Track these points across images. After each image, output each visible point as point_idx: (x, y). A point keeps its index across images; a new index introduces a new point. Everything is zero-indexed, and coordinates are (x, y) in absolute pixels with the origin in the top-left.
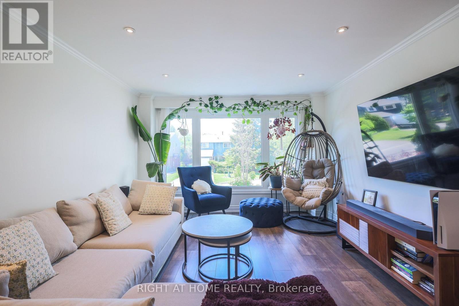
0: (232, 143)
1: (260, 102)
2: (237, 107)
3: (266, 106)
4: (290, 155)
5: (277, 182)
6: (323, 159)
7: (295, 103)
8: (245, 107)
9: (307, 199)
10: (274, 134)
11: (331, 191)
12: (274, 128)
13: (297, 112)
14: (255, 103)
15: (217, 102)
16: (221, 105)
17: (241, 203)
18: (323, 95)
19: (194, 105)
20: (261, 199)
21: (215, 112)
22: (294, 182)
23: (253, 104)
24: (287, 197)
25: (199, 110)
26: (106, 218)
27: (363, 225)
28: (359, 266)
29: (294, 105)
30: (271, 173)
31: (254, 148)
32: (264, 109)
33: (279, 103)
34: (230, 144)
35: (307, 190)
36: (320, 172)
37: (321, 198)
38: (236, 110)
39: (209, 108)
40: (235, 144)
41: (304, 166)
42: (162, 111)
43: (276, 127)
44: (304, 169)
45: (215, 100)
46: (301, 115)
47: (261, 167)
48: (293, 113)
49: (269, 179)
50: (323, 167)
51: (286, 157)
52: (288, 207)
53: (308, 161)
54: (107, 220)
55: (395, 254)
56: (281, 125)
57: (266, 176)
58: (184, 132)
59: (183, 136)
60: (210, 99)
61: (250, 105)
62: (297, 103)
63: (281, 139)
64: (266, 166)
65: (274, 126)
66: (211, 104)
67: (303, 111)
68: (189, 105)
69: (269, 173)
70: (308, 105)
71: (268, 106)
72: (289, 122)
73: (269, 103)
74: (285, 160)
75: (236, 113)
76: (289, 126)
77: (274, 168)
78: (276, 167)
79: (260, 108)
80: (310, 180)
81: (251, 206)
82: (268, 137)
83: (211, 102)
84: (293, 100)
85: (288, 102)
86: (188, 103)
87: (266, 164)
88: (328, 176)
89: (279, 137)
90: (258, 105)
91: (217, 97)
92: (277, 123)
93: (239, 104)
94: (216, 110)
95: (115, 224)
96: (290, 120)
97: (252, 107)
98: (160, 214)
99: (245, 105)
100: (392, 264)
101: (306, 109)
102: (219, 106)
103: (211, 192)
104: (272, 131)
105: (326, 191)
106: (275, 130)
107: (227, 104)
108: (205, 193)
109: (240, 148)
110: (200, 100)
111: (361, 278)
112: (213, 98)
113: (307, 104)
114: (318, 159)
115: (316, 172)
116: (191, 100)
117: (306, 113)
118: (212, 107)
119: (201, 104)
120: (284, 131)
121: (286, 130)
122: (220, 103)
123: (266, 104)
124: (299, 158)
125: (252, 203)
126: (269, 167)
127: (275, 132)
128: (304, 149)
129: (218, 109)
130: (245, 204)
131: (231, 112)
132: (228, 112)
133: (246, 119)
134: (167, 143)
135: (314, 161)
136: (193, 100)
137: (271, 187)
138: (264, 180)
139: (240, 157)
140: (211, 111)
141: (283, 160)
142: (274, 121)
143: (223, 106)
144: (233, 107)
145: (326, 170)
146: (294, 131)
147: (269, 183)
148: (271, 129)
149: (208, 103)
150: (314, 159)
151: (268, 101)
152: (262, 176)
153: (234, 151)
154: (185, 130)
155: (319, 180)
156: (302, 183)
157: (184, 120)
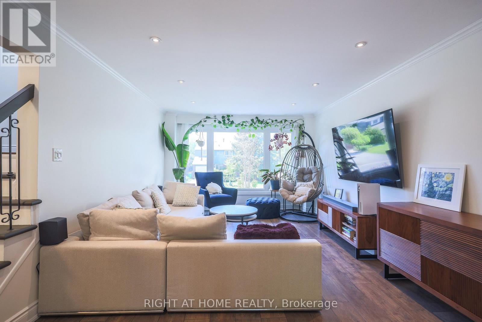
0: (233, 151)
1: (263, 120)
2: (244, 124)
3: (268, 123)
4: (286, 163)
5: (276, 185)
6: (311, 167)
7: (291, 122)
8: (251, 124)
9: (297, 197)
10: (274, 146)
11: (314, 191)
12: (274, 142)
13: (293, 129)
14: (259, 121)
15: (228, 119)
16: (232, 122)
17: (248, 201)
18: (313, 116)
19: (210, 122)
20: (263, 198)
21: (227, 127)
22: (289, 184)
23: (257, 122)
24: (283, 196)
25: (214, 126)
26: (158, 204)
27: (330, 209)
28: (327, 237)
29: (291, 123)
30: (271, 177)
31: (256, 157)
32: (266, 126)
33: (278, 121)
34: (231, 151)
35: (299, 190)
36: (309, 176)
37: (307, 195)
38: (244, 126)
39: (222, 124)
40: (236, 152)
41: (297, 172)
42: (182, 126)
43: (276, 140)
44: (297, 175)
45: (227, 118)
46: (296, 132)
47: (263, 173)
48: (289, 129)
49: (269, 182)
50: (311, 173)
51: (283, 165)
52: (285, 206)
53: (300, 169)
54: (159, 206)
55: (344, 223)
56: (280, 139)
57: (267, 180)
58: (201, 143)
59: (200, 147)
60: (223, 117)
61: (255, 122)
62: (292, 122)
63: (280, 151)
64: (267, 172)
65: (274, 140)
66: (224, 121)
67: (298, 128)
68: (205, 121)
69: (270, 178)
70: (302, 123)
71: (269, 124)
72: (286, 136)
73: (270, 121)
74: (282, 167)
75: (244, 129)
76: (286, 140)
77: (274, 173)
78: (276, 173)
79: (263, 125)
80: (301, 183)
81: (255, 202)
82: (270, 148)
83: (223, 119)
84: (289, 119)
85: (286, 121)
86: (205, 120)
87: (267, 171)
88: (315, 180)
89: (278, 148)
90: (262, 122)
91: (228, 116)
92: (276, 137)
93: (246, 121)
94: (228, 126)
95: (164, 209)
96: (287, 135)
97: (257, 124)
98: (188, 206)
99: (251, 122)
100: (343, 230)
101: (300, 127)
102: (230, 122)
103: (221, 193)
104: (272, 144)
105: (311, 190)
106: (275, 142)
107: (237, 122)
108: (217, 193)
109: (242, 157)
110: (215, 117)
111: (326, 242)
112: (225, 117)
113: (300, 122)
114: (307, 167)
115: (306, 177)
116: (207, 118)
117: (300, 131)
118: (224, 123)
119: (215, 121)
120: (282, 144)
121: (284, 143)
122: (231, 120)
123: (268, 122)
124: (293, 166)
125: (256, 201)
126: (270, 173)
127: (275, 145)
128: (297, 158)
129: (229, 125)
130: (250, 201)
131: (240, 127)
132: (237, 128)
133: (252, 134)
134: (187, 153)
135: (304, 169)
136: (209, 118)
137: (271, 189)
138: (266, 183)
139: (242, 166)
140: (224, 126)
141: (280, 167)
142: (275, 136)
143: (234, 123)
144: (241, 124)
145: (313, 175)
146: (290, 144)
147: (270, 186)
148: (272, 142)
149: (221, 120)
150: (305, 166)
151: (270, 119)
152: (264, 180)
153: (235, 159)
154: (202, 142)
155: (307, 183)
156: (295, 186)
157: (201, 133)
